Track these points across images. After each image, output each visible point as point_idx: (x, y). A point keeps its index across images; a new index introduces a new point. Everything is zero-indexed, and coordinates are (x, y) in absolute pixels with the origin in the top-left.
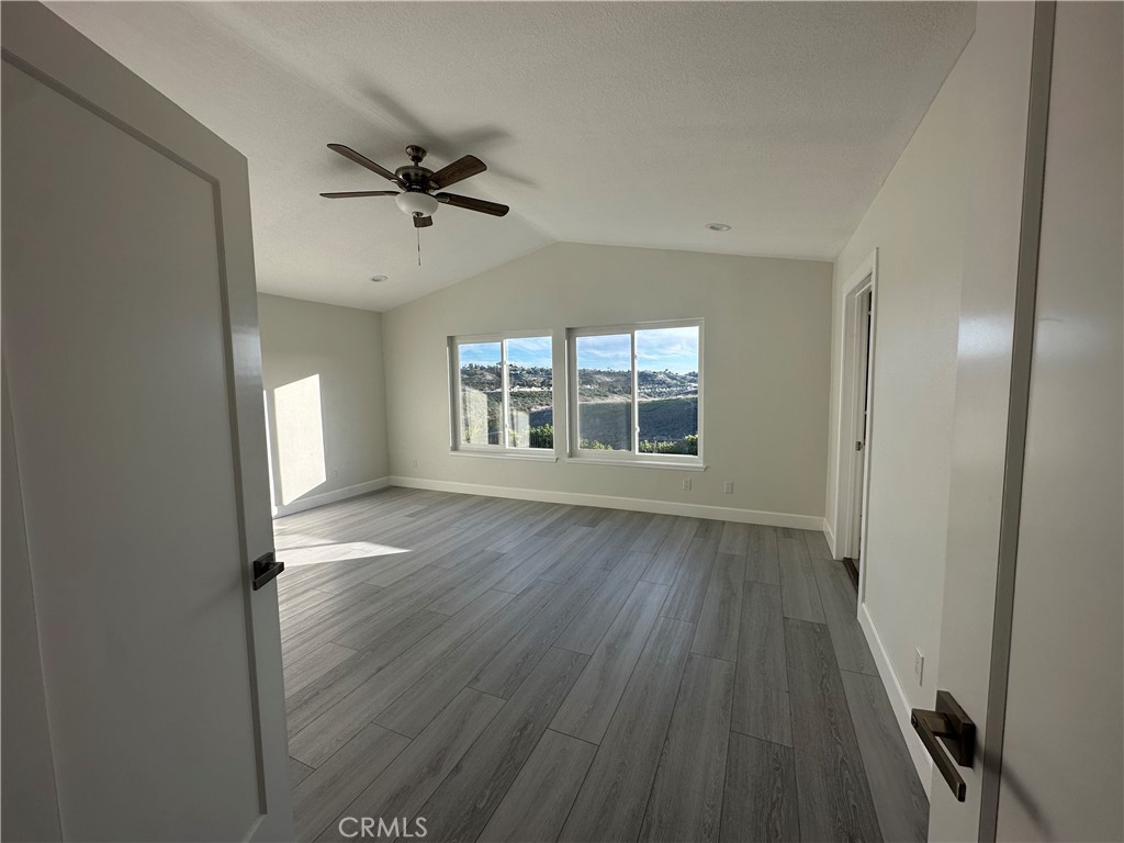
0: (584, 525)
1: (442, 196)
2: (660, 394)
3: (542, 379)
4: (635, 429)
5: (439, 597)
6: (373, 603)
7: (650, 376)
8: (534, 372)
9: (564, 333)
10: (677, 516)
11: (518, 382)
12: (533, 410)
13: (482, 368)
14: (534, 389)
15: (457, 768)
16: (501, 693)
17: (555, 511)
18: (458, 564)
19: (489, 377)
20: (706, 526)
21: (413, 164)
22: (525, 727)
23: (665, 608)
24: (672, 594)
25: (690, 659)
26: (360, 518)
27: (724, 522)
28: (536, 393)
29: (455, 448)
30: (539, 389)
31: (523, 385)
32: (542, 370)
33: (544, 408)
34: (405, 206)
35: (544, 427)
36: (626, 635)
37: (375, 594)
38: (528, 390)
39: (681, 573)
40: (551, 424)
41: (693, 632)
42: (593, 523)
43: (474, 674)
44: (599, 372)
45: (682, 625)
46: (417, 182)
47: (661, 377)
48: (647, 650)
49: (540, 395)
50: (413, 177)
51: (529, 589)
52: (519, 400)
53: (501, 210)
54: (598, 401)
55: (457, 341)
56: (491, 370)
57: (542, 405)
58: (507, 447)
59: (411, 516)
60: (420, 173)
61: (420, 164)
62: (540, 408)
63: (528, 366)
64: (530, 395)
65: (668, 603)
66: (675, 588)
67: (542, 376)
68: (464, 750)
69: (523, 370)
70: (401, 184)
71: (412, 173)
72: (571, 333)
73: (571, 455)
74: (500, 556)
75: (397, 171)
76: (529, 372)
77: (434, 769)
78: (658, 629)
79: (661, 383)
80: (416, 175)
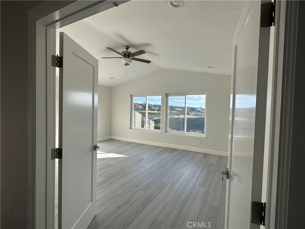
0: (168, 153)
1: (133, 59)
2: (198, 115)
3: (158, 108)
4: (185, 125)
5: (126, 168)
6: (108, 168)
7: (195, 109)
8: (155, 106)
9: (165, 95)
10: (197, 152)
11: (150, 109)
12: (154, 119)
13: (138, 104)
14: (155, 112)
15: (133, 204)
16: (143, 190)
17: (160, 148)
18: (131, 160)
19: (140, 107)
20: (205, 155)
21: (126, 50)
22: (149, 197)
23: (190, 175)
24: (192, 172)
25: (195, 187)
26: (103, 147)
27: (211, 155)
28: (156, 113)
29: (131, 128)
30: (157, 112)
31: (151, 110)
32: (158, 105)
33: (158, 118)
34: (123, 61)
35: (158, 124)
36: (178, 180)
37: (109, 166)
38: (153, 112)
39: (196, 167)
40: (160, 124)
41: (197, 181)
42: (171, 152)
43: (136, 185)
44: (177, 107)
45: (194, 179)
46: (127, 55)
47: (199, 109)
48: (183, 184)
49: (157, 114)
50: (126, 54)
51: (152, 168)
52: (150, 115)
53: (149, 62)
54: (176, 117)
55: (133, 96)
56: (141, 105)
57: (157, 117)
58: (146, 129)
59: (117, 147)
60: (128, 53)
61: (128, 50)
62: (157, 118)
63: (153, 104)
64: (154, 114)
65: (191, 174)
66: (194, 170)
67: (158, 107)
68: (134, 200)
69: (152, 105)
70: (123, 56)
71: (126, 53)
72: (167, 95)
73: (166, 132)
74: (143, 159)
75: (122, 52)
76: (154, 106)
77: (127, 203)
78: (187, 179)
79: (199, 111)
80: (127, 53)
